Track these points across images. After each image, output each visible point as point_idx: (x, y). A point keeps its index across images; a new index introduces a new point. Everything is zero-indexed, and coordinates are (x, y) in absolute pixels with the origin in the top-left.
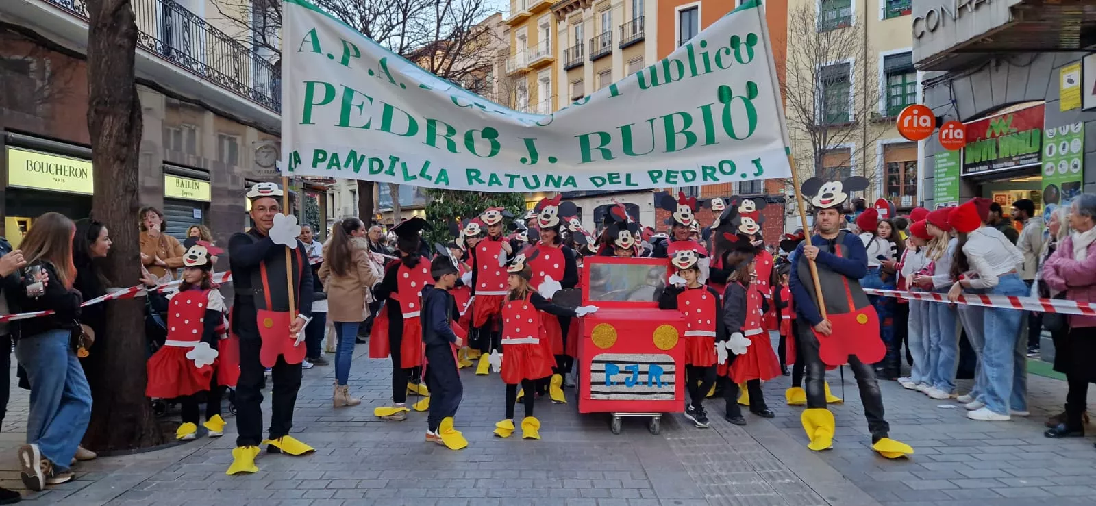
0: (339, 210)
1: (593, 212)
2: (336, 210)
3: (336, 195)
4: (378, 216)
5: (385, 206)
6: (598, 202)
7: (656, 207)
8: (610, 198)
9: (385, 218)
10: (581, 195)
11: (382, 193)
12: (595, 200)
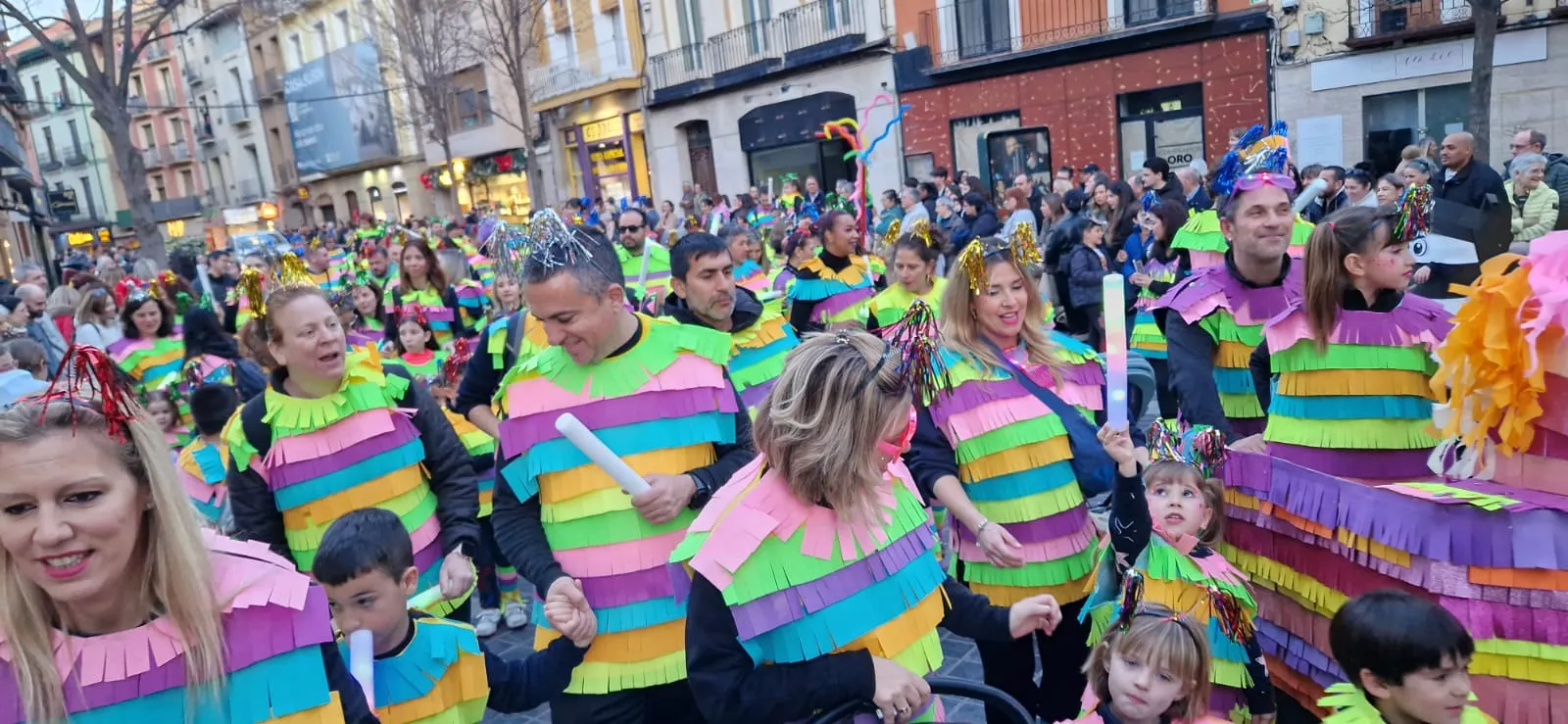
0: (233, 187)
1: (735, 127)
2: (228, 189)
3: (223, 159)
4: (301, 192)
5: (310, 171)
6: (747, 99)
7: (901, 91)
8: (777, 87)
9: (315, 193)
10: (703, 89)
11: (299, 144)
12: (739, 97)
